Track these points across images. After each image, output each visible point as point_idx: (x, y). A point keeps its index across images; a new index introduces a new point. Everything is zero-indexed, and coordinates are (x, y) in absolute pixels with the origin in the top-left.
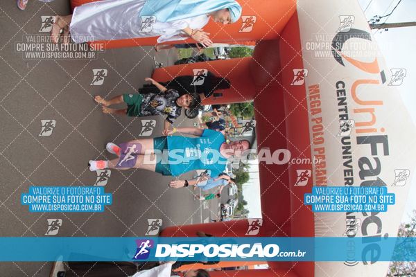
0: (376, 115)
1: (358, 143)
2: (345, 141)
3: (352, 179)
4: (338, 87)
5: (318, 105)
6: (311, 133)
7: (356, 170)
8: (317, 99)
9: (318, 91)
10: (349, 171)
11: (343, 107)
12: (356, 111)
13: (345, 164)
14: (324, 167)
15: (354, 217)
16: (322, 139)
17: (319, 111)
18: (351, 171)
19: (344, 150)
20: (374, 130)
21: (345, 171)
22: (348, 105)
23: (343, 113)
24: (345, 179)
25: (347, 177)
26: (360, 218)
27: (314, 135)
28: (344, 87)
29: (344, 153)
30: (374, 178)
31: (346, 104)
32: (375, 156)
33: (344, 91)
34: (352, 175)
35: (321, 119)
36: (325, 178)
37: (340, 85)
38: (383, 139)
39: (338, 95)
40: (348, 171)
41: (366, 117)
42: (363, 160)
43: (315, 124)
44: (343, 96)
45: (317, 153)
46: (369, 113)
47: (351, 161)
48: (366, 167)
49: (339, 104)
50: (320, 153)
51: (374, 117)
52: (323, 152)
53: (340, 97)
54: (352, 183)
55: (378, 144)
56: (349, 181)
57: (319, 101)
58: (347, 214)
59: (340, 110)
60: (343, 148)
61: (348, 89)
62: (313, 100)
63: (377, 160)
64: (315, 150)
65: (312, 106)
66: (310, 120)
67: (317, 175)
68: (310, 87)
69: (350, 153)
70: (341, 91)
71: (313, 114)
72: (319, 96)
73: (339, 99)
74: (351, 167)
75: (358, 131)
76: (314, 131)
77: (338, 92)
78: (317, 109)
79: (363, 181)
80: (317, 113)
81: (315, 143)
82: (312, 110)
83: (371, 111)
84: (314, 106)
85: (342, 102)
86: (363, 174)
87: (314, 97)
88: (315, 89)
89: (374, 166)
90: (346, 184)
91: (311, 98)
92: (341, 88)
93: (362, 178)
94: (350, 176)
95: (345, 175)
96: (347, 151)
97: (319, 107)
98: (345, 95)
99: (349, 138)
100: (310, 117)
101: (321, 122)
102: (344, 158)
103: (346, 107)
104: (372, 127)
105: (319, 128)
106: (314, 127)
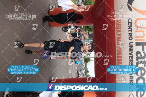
0: (145, 33)
1: (136, 45)
2: (130, 44)
3: (133, 60)
4: (129, 21)
5: (120, 28)
6: (116, 40)
7: (135, 56)
8: (119, 26)
9: (120, 22)
10: (131, 57)
11: (130, 30)
12: (136, 31)
13: (130, 54)
14: (121, 54)
15: (133, 76)
17: (120, 31)
18: (133, 57)
19: (130, 48)
20: (144, 40)
21: (130, 57)
22: (133, 29)
23: (130, 32)
25: (131, 59)
26: (135, 77)
27: (117, 41)
28: (131, 21)
29: (130, 49)
31: (132, 28)
32: (143, 51)
33: (131, 23)
34: (133, 58)
35: (120, 34)
36: (121, 59)
39: (129, 24)
42: (138, 53)
43: (118, 36)
44: (131, 25)
45: (118, 49)
46: (142, 33)
47: (132, 53)
48: (139, 55)
49: (129, 28)
51: (144, 34)
53: (130, 25)
54: (133, 62)
55: (145, 46)
56: (131, 61)
57: (120, 27)
58: (130, 75)
59: (129, 31)
60: (129, 47)
62: (118, 26)
63: (144, 53)
64: (118, 47)
65: (117, 29)
66: (116, 35)
67: (118, 58)
68: (116, 21)
69: (132, 49)
70: (130, 23)
71: (117, 32)
72: (120, 25)
73: (129, 26)
74: (132, 55)
75: (136, 40)
76: (117, 39)
77: (129, 23)
79: (137, 61)
80: (119, 32)
81: (117, 44)
84: (118, 29)
85: (130, 27)
86: (137, 58)
87: (118, 25)
89: (143, 55)
90: (130, 62)
91: (117, 25)
92: (130, 21)
94: (132, 59)
95: (130, 59)
96: (131, 48)
97: (120, 29)
98: (132, 24)
99: (132, 43)
100: (116, 34)
101: (121, 36)
102: (130, 51)
103: (132, 30)
104: (143, 38)
105: (119, 38)
106: (117, 38)
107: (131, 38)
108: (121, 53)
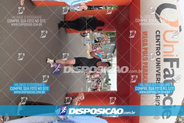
1: (164, 61)
2: (158, 60)
3: (160, 78)
4: (156, 33)
5: (146, 42)
7: (162, 74)
8: (146, 38)
9: (147, 35)
11: (158, 43)
12: (165, 46)
13: (157, 71)
16: (147, 58)
17: (147, 44)
18: (160, 74)
20: (173, 56)
21: (157, 74)
23: (158, 46)
24: (157, 78)
25: (158, 77)
26: (162, 97)
27: (143, 56)
28: (159, 33)
29: (157, 66)
30: (171, 79)
31: (160, 42)
32: (172, 68)
33: (159, 35)
34: (160, 76)
35: (147, 48)
36: (147, 77)
37: (158, 33)
38: (177, 60)
39: (156, 37)
40: (158, 74)
41: (169, 49)
42: (166, 70)
43: (144, 50)
44: (159, 38)
45: (144, 65)
46: (171, 47)
47: (160, 70)
48: (167, 73)
49: (157, 42)
50: (145, 65)
51: (173, 49)
52: (147, 65)
53: (157, 38)
54: (160, 80)
55: (174, 62)
56: (158, 79)
57: (147, 40)
58: (156, 95)
59: (157, 45)
60: (157, 63)
61: (161, 34)
62: (144, 39)
63: (173, 70)
64: (143, 63)
66: (142, 49)
67: (143, 75)
68: (143, 32)
69: (160, 66)
70: (158, 35)
71: (143, 46)
72: (147, 37)
73: (156, 39)
75: (164, 56)
76: (143, 54)
77: (156, 36)
78: (145, 44)
79: (165, 79)
81: (143, 60)
82: (143, 44)
83: (172, 46)
84: (144, 42)
85: (158, 40)
86: (165, 76)
88: (146, 33)
89: (171, 73)
90: (157, 80)
91: (143, 38)
92: (158, 34)
93: (165, 78)
94: (159, 77)
97: (146, 43)
98: (160, 37)
99: (160, 59)
100: (142, 47)
101: (147, 50)
102: (157, 68)
103: (160, 43)
104: (172, 54)
105: (146, 53)
106: (144, 52)
107: (158, 53)
108: (147, 70)
